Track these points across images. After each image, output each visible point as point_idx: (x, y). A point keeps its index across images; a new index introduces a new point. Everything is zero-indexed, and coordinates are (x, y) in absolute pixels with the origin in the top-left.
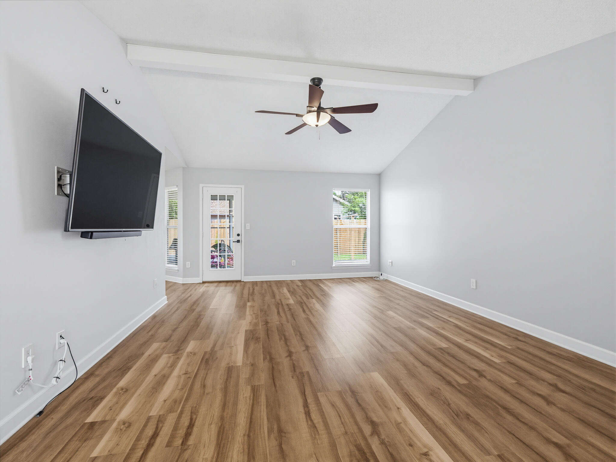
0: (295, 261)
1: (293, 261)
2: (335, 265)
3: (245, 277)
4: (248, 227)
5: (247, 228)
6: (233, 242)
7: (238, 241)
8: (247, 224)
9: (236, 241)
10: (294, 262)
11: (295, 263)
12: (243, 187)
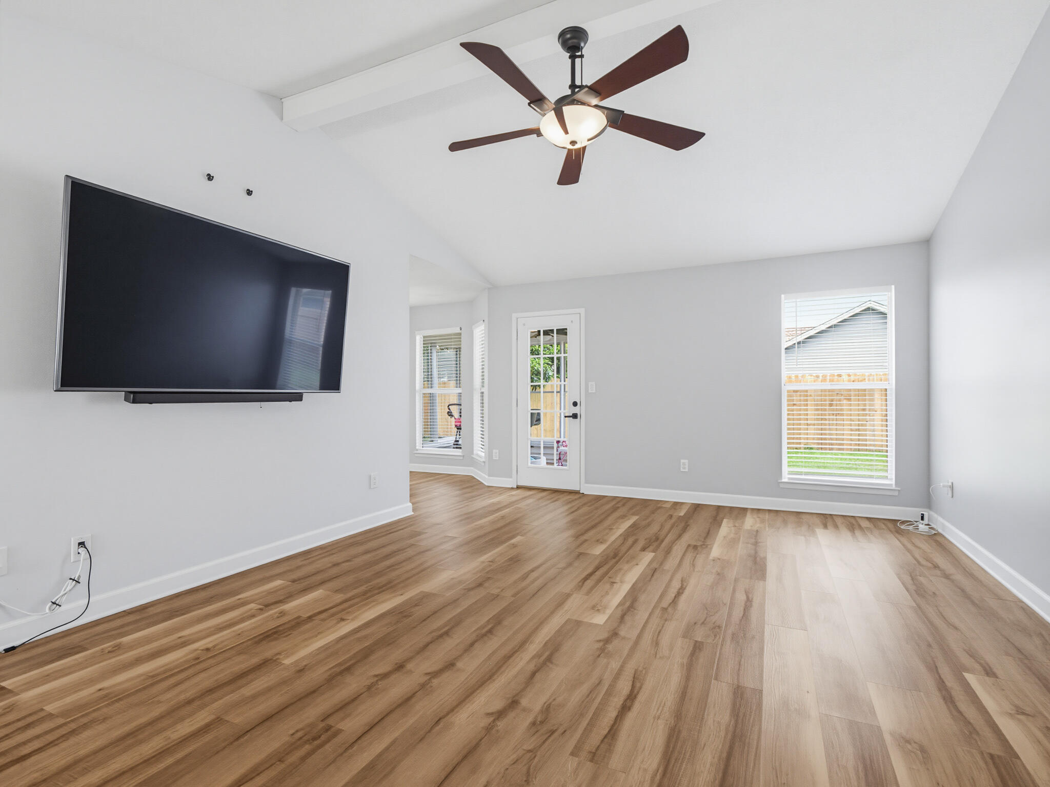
0: (686, 461)
1: (682, 461)
2: (789, 479)
3: (587, 485)
4: (592, 389)
5: (590, 391)
6: (565, 417)
7: (575, 416)
8: (590, 383)
9: (571, 415)
10: (684, 464)
11: (687, 466)
12: (582, 311)
